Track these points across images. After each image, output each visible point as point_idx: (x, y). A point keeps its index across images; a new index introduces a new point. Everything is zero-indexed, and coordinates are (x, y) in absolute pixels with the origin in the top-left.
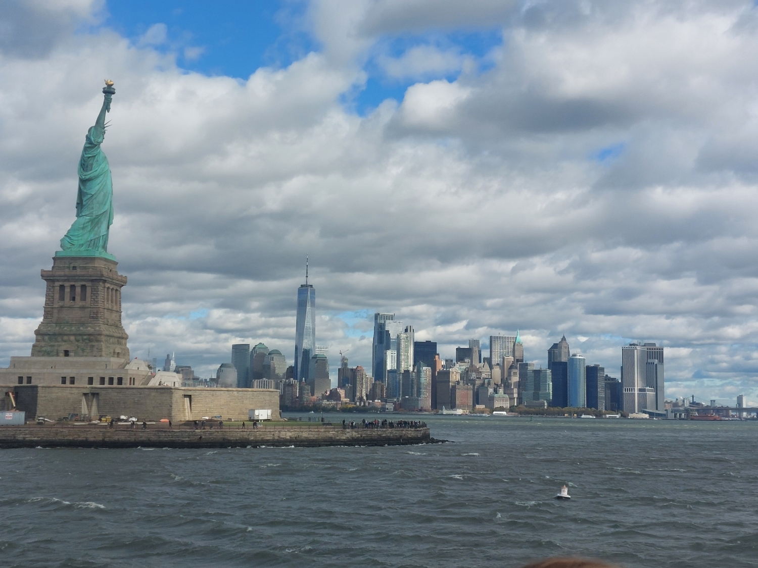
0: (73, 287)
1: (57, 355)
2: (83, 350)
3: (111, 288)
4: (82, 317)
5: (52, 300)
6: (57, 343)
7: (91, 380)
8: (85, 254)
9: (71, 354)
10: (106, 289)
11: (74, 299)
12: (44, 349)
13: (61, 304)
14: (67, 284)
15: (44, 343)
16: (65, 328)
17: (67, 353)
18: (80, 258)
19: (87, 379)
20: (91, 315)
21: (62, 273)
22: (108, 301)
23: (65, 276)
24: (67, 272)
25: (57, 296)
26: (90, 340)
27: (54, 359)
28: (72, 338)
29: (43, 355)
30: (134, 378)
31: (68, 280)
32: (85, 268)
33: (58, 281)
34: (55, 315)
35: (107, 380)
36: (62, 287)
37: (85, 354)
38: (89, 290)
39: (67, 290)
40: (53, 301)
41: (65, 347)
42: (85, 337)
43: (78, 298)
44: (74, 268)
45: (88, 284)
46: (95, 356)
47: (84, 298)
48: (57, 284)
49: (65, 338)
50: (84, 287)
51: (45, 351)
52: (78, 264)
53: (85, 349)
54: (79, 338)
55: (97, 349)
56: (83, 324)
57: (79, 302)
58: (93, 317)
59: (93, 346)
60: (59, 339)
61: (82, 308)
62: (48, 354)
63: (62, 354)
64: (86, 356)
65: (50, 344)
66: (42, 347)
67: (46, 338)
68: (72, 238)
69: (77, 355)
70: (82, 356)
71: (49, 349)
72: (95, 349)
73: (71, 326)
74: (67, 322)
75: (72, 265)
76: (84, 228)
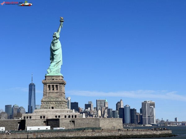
0: (53, 86)
1: (49, 108)
2: (58, 107)
4: (57, 96)
5: (46, 90)
6: (49, 105)
7: (65, 117)
8: (56, 75)
9: (54, 108)
11: (53, 90)
12: (44, 107)
13: (49, 91)
14: (51, 85)
16: (51, 99)
17: (53, 108)
18: (54, 76)
20: (60, 95)
23: (50, 82)
24: (51, 81)
25: (48, 89)
26: (60, 103)
28: (54, 103)
29: (44, 109)
31: (51, 84)
32: (57, 79)
33: (48, 84)
34: (48, 95)
36: (49, 86)
38: (58, 86)
39: (51, 87)
41: (52, 106)
43: (55, 89)
47: (57, 89)
49: (52, 103)
50: (57, 86)
52: (54, 78)
54: (57, 102)
56: (57, 98)
57: (55, 91)
60: (50, 103)
61: (57, 93)
62: (46, 108)
63: (51, 108)
66: (44, 106)
67: (45, 103)
68: (51, 69)
69: (56, 108)
70: (58, 109)
71: (46, 106)
72: (62, 106)
73: (53, 99)
74: (52, 97)
75: (52, 78)
76: (54, 66)
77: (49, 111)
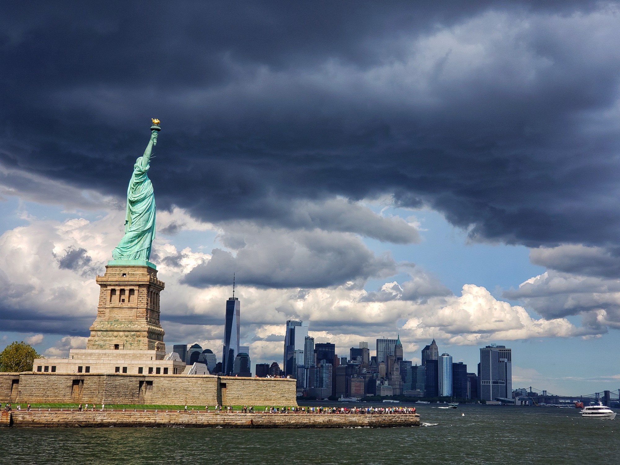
0: (122, 291)
1: (109, 348)
2: (131, 344)
3: (154, 292)
4: (130, 316)
5: (105, 301)
6: (109, 338)
7: (141, 370)
9: (120, 347)
10: (150, 293)
11: (123, 301)
12: (97, 343)
13: (112, 305)
14: (117, 288)
15: (98, 338)
16: (116, 325)
17: (117, 346)
18: (129, 267)
19: (138, 369)
20: (138, 315)
21: (115, 279)
23: (117, 281)
25: (108, 298)
27: (107, 351)
28: (121, 333)
29: (97, 348)
30: (177, 369)
31: (119, 285)
32: (133, 275)
33: (110, 285)
34: (107, 314)
35: (154, 370)
36: (113, 291)
37: (133, 347)
38: (136, 293)
39: (118, 293)
41: (115, 341)
42: (133, 333)
43: (126, 300)
44: (124, 275)
45: (136, 288)
46: (141, 349)
48: (109, 288)
49: (115, 333)
50: (131, 291)
51: (99, 345)
52: (127, 271)
54: (128, 333)
55: (143, 343)
56: (131, 322)
57: (127, 303)
58: (140, 316)
59: (140, 341)
60: (111, 334)
61: (131, 308)
62: (101, 347)
63: (113, 347)
64: (133, 349)
65: (103, 339)
66: (95, 341)
67: (99, 333)
68: (122, 249)
69: (124, 348)
70: (130, 349)
71: (102, 343)
72: (141, 343)
73: (121, 324)
74: (117, 321)
75: (122, 272)
76: (132, 242)
77: (105, 354)
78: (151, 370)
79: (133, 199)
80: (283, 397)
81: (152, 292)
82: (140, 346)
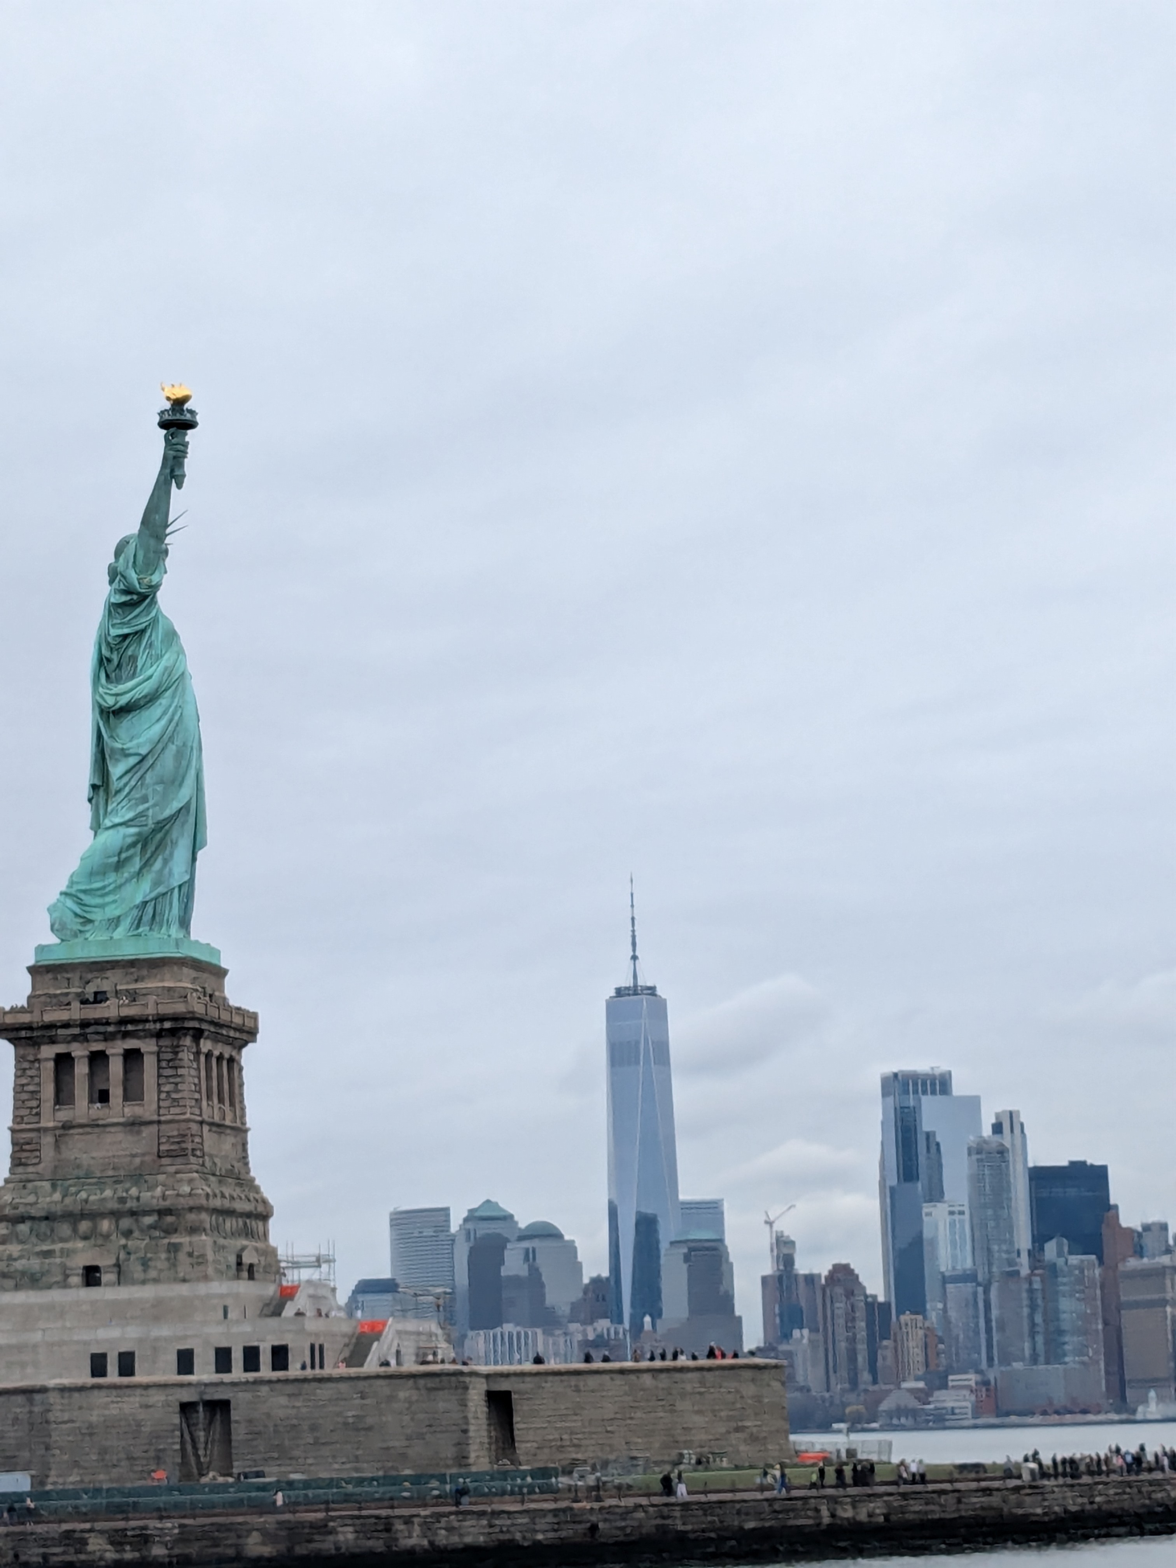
0: (98, 1059)
1: (64, 1284)
2: (145, 1264)
3: (216, 1053)
4: (134, 1156)
5: (34, 1103)
6: (60, 1245)
7: (185, 1362)
8: (129, 950)
9: (105, 1278)
10: (202, 1058)
11: (104, 1097)
12: (19, 1265)
13: (63, 1115)
14: (79, 1051)
15: (20, 1247)
16: (83, 1195)
17: (91, 1276)
18: (114, 964)
19: (173, 1358)
20: (162, 1148)
21: (63, 1016)
22: (209, 1097)
23: (71, 1024)
24: (76, 1013)
25: (48, 1090)
26: (170, 1231)
27: (56, 1296)
29: (17, 1288)
30: (321, 1347)
31: (82, 1038)
32: (133, 996)
33: (50, 1040)
34: (48, 1152)
35: (237, 1357)
36: (64, 1062)
37: (153, 1274)
38: (149, 1064)
39: (81, 1069)
40: (39, 1106)
41: (86, 1254)
42: (148, 1220)
43: (116, 1092)
44: (99, 998)
45: (148, 1046)
46: (184, 1280)
47: (132, 1093)
48: (48, 1052)
49: (85, 1226)
50: (132, 1057)
51: (23, 1273)
52: (109, 982)
53: (150, 1259)
54: (126, 1223)
55: (190, 1255)
56: (137, 1177)
57: (120, 1107)
58: (170, 1154)
59: (174, 1248)
60: (66, 1230)
61: (134, 1125)
62: (34, 1280)
63: (76, 1280)
64: (156, 1281)
65: (38, 1249)
66: (11, 1258)
67: (24, 1228)
68: (87, 899)
69: (122, 1276)
70: (144, 1282)
71: (35, 1264)
72: (182, 1256)
73: (101, 1184)
74: (88, 1175)
75: (91, 989)
76: (119, 866)
77: (50, 1308)
78: (223, 1359)
79: (111, 701)
80: (738, 1430)
81: (209, 1055)
82: (179, 1269)
